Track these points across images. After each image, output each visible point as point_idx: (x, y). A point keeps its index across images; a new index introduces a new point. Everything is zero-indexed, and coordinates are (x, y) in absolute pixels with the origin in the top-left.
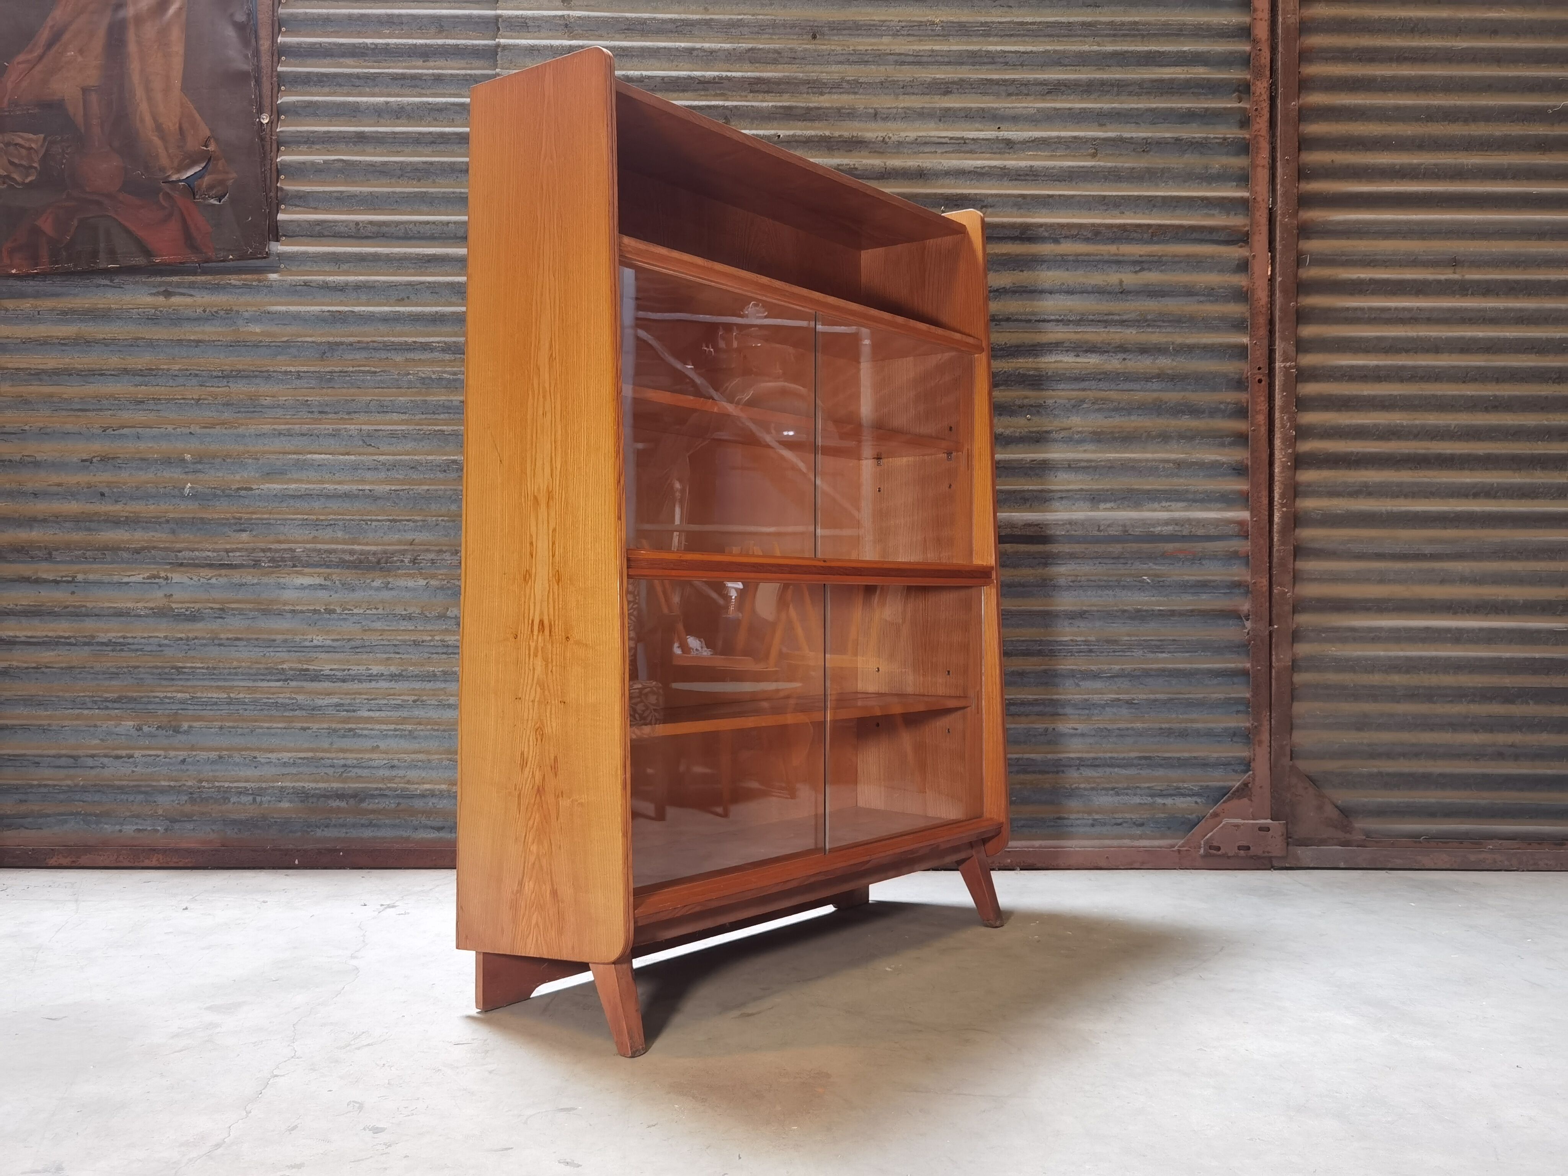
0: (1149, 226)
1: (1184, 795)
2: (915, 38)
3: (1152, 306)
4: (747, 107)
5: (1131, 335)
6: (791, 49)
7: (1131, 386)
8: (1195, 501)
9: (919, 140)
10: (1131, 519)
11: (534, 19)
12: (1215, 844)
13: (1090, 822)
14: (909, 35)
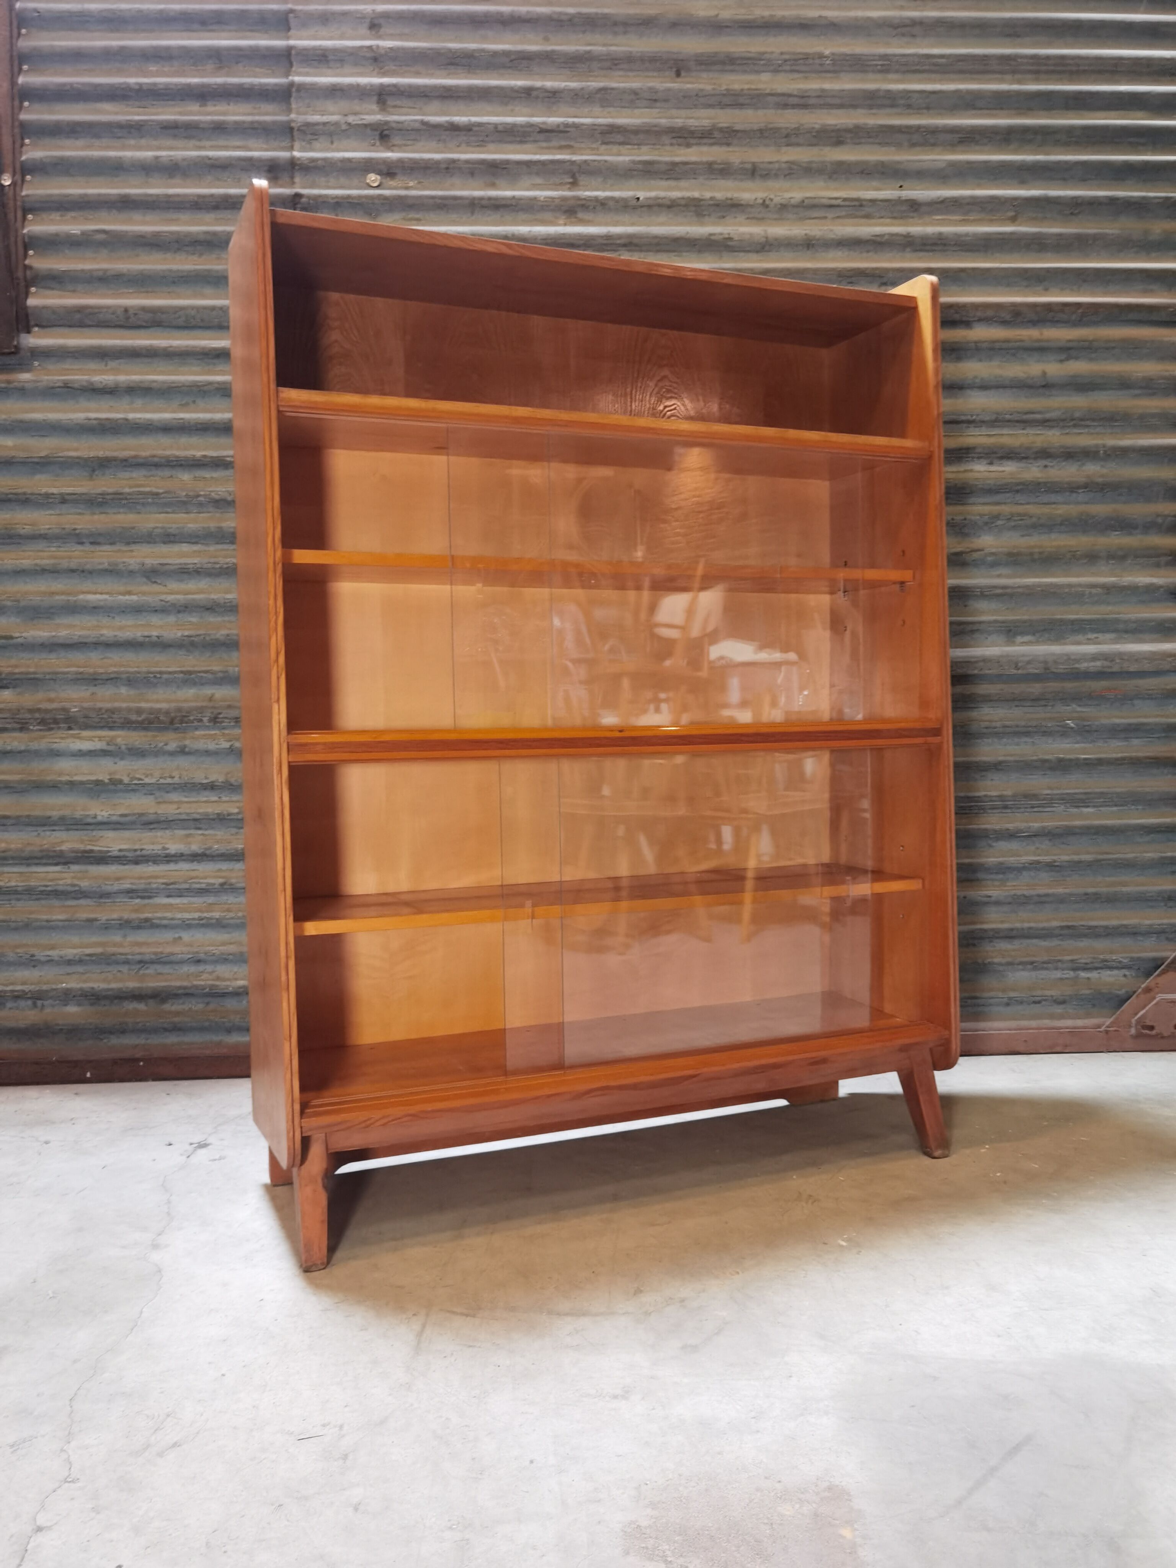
0: (1078, 305)
1: (1111, 968)
2: (801, 75)
3: (1079, 402)
4: (599, 161)
5: (1054, 437)
6: (650, 88)
7: (1053, 497)
8: (1126, 632)
9: (806, 201)
10: (1053, 654)
11: (335, 51)
12: (1149, 1023)
13: (1005, 1000)
14: (792, 71)
